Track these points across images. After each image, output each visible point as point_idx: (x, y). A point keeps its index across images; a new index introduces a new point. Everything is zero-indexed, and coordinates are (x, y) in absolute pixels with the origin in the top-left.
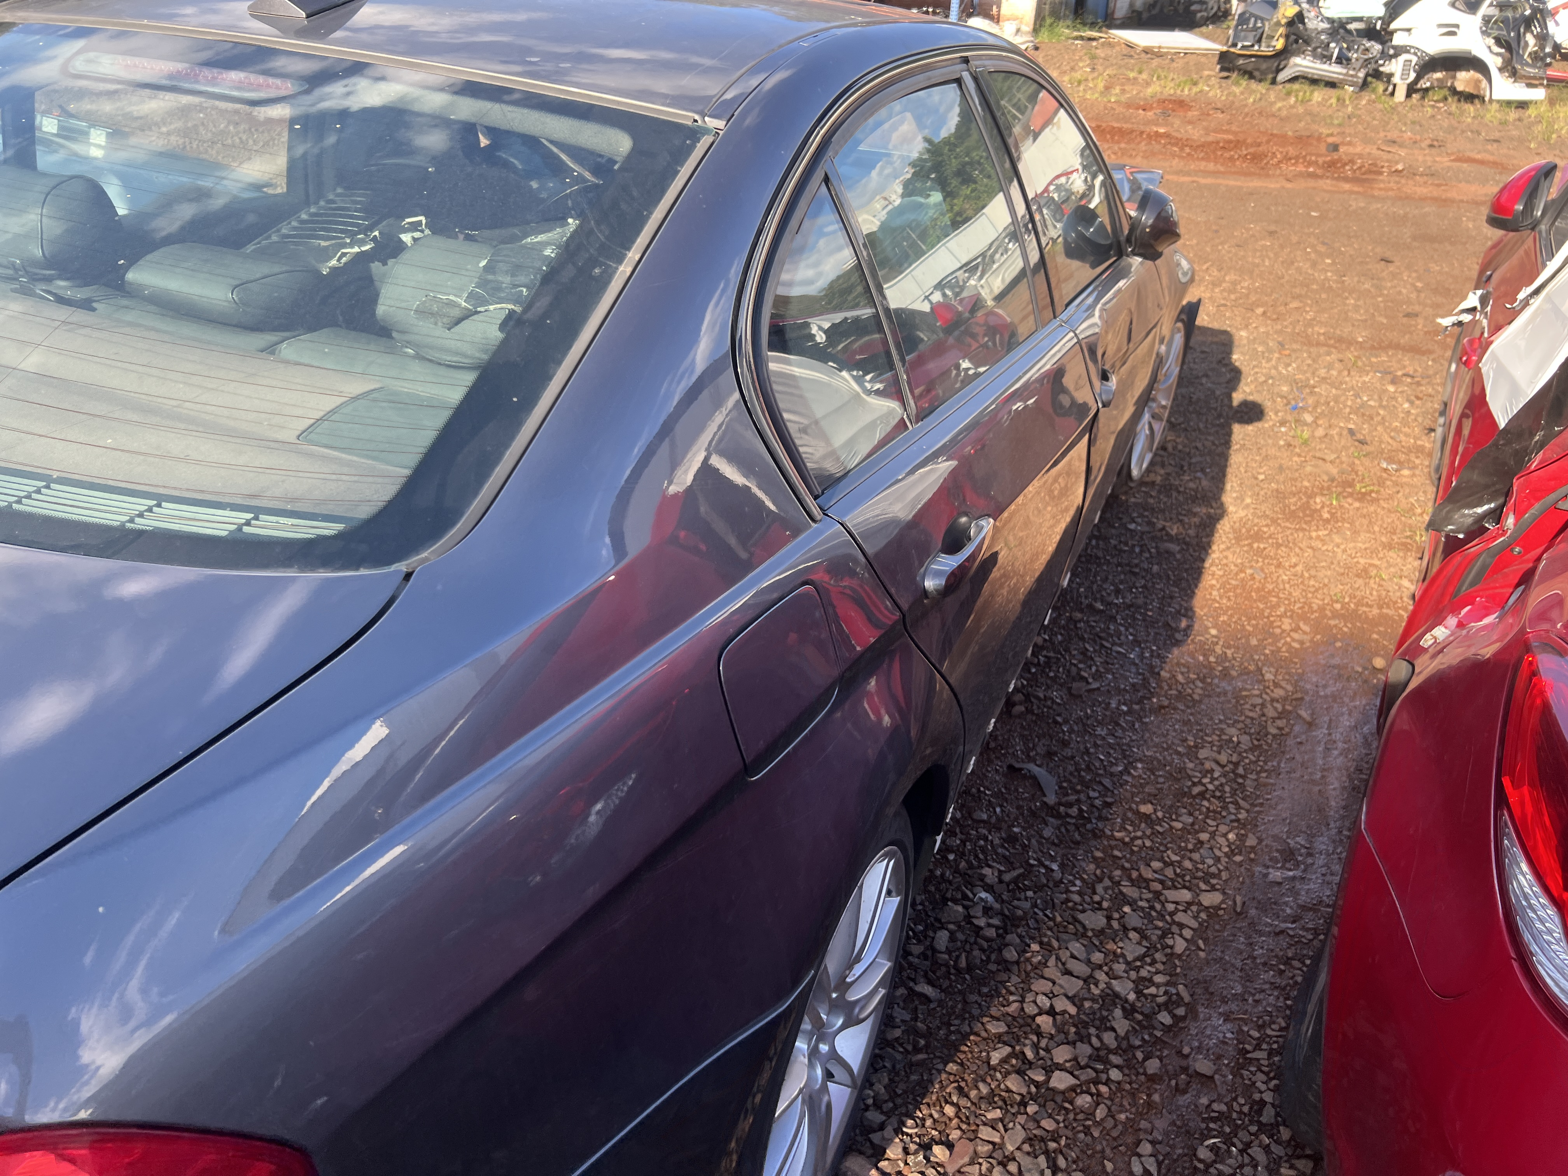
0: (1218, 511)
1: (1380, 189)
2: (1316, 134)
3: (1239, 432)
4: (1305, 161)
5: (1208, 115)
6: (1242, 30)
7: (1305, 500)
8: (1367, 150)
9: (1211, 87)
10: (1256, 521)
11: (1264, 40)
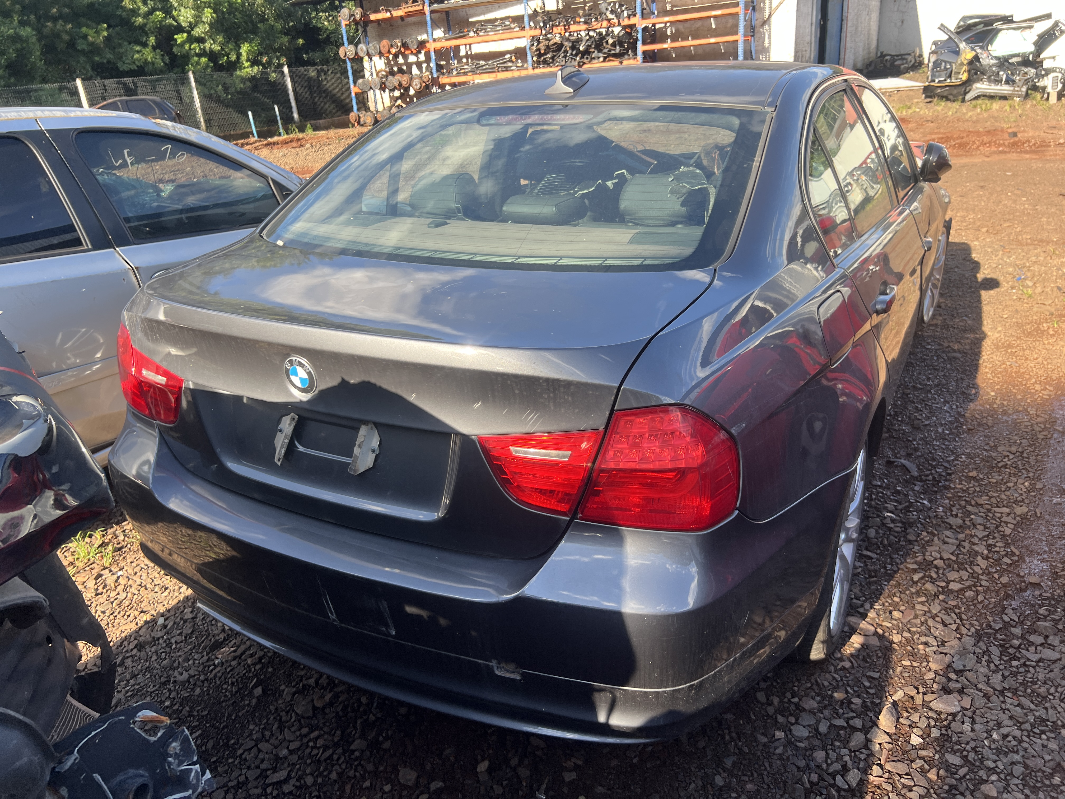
0: (982, 336)
1: (1051, 155)
2: (1000, 129)
3: (984, 294)
4: (996, 144)
5: (923, 125)
6: (937, 71)
7: (1036, 326)
8: (1037, 134)
9: (921, 109)
10: (1007, 338)
11: (953, 75)
